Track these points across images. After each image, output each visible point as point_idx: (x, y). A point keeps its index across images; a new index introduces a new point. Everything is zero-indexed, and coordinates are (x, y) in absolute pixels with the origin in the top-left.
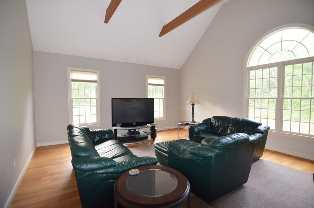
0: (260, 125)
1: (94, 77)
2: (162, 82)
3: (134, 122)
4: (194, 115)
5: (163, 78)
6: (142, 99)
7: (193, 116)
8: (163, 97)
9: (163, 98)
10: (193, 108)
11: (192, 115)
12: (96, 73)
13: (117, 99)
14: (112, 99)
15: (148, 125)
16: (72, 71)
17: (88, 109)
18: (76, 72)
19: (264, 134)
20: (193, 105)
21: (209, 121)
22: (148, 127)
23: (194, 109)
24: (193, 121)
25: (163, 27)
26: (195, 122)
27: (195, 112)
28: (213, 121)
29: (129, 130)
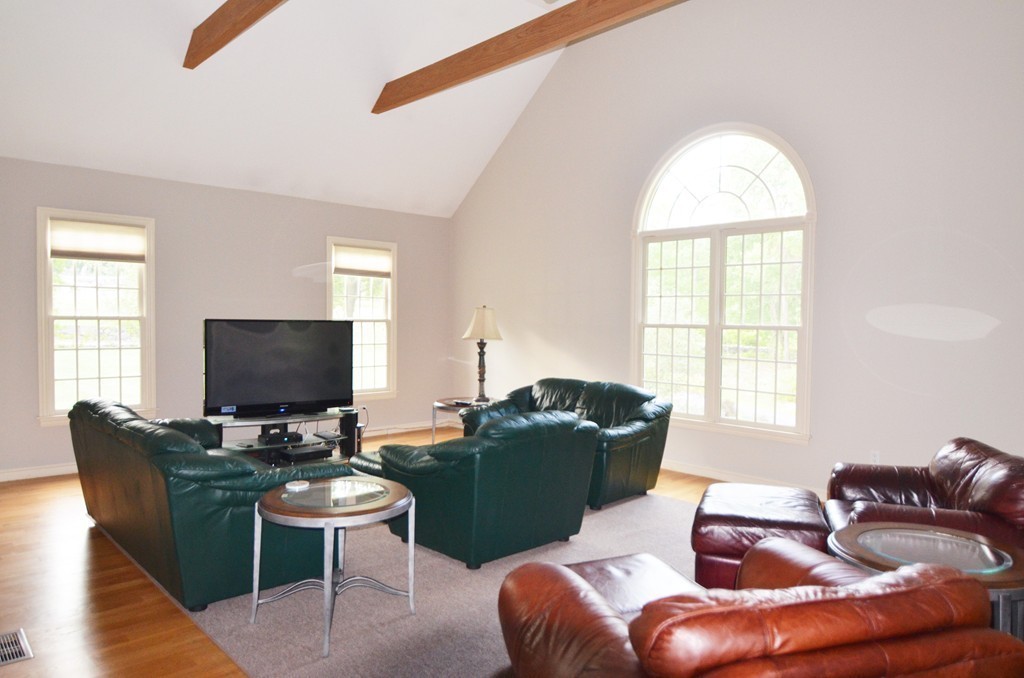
0: (649, 399)
1: (133, 242)
2: (383, 262)
3: (282, 401)
4: (486, 376)
5: (388, 250)
6: (313, 325)
7: (482, 380)
8: (390, 318)
9: (386, 321)
10: (482, 354)
11: (477, 377)
12: (143, 227)
13: (225, 323)
14: (207, 322)
15: (330, 411)
16: (53, 219)
17: (110, 358)
18: (71, 223)
19: (650, 424)
20: (482, 345)
21: (527, 394)
22: (332, 417)
23: (486, 358)
24: (482, 398)
25: (387, 84)
26: (487, 400)
27: (487, 369)
28: (537, 393)
29: (263, 427)
